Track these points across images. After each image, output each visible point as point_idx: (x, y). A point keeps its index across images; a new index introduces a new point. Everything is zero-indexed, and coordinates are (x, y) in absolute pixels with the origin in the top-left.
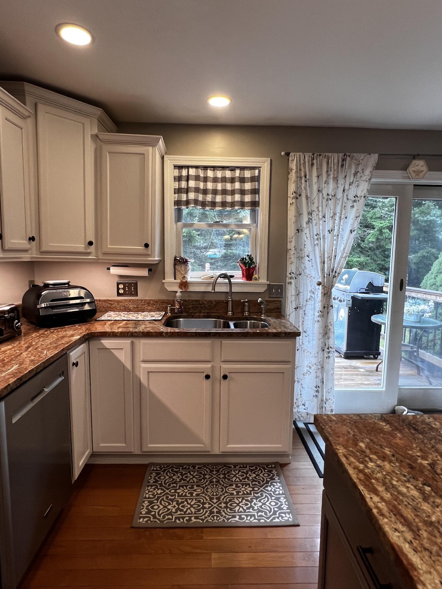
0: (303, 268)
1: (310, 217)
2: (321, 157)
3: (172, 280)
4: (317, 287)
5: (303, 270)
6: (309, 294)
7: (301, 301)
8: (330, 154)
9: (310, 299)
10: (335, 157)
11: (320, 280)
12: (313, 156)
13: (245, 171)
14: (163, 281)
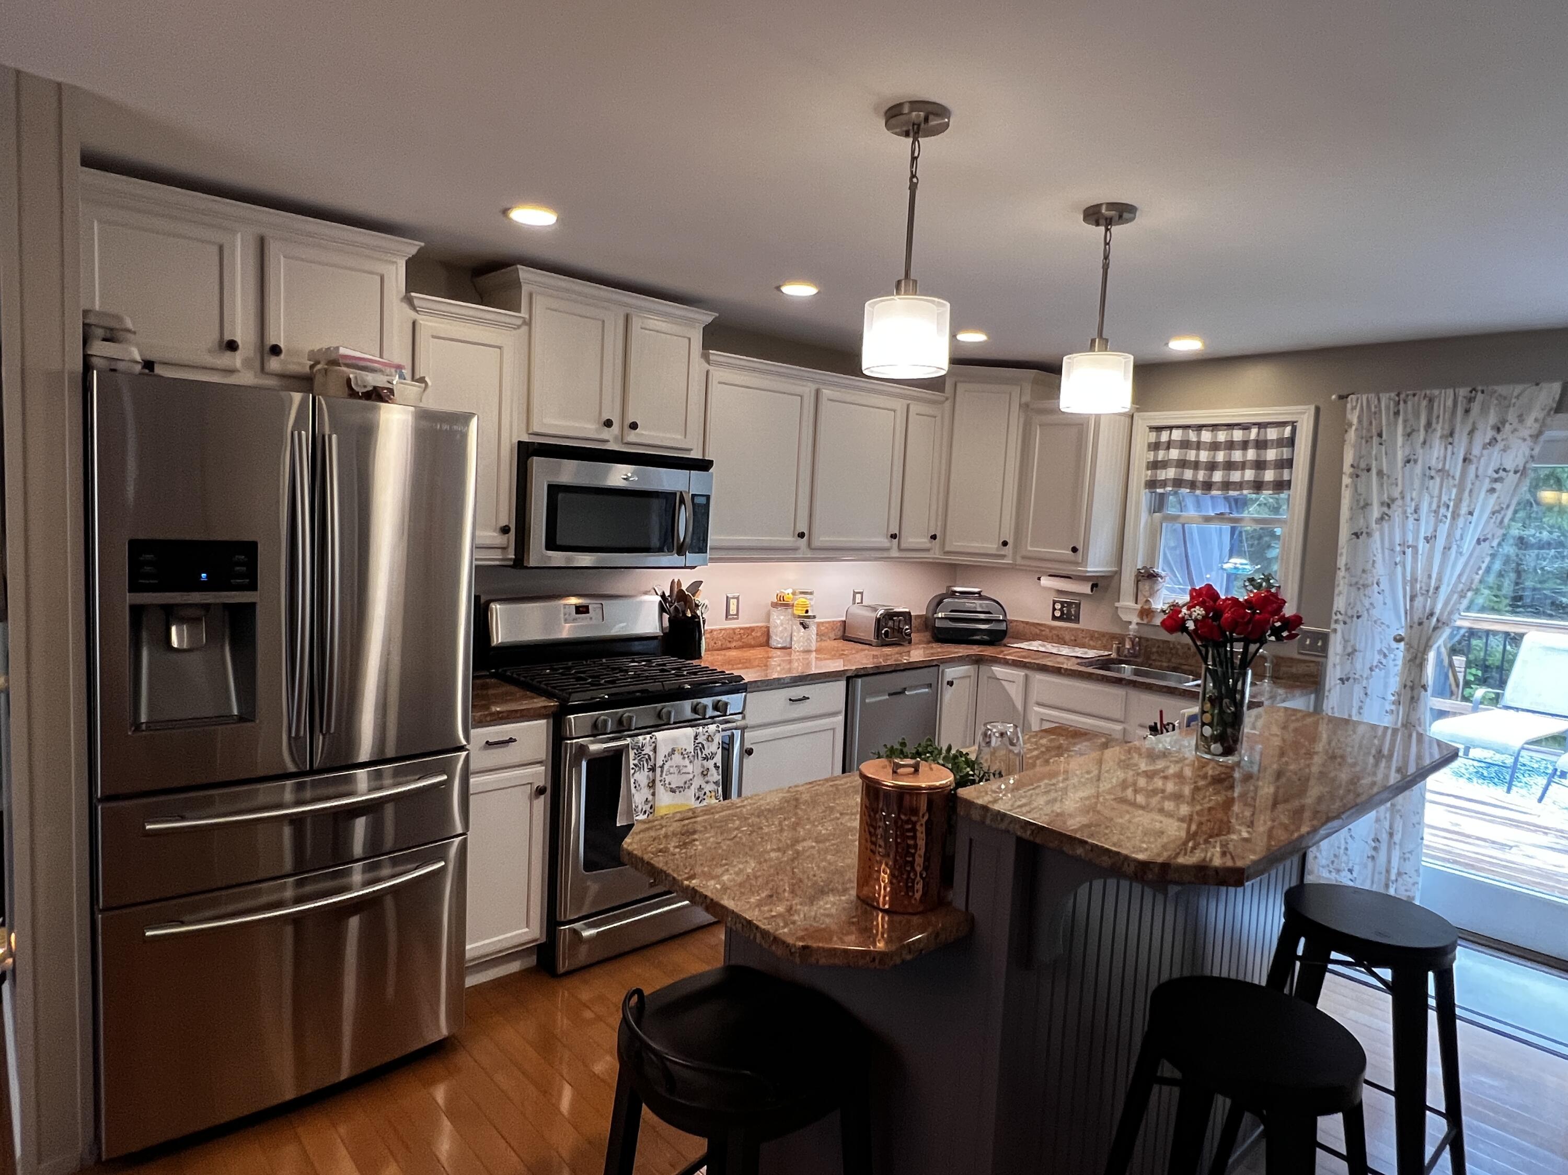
0: (1367, 605)
1: (1385, 509)
2: (1416, 398)
3: (1131, 604)
4: (1394, 645)
5: (1368, 610)
6: (1377, 657)
7: (1358, 666)
8: (1436, 392)
9: (1376, 666)
10: (1445, 398)
11: (1402, 632)
12: (1397, 399)
13: (1269, 430)
14: (1117, 604)
